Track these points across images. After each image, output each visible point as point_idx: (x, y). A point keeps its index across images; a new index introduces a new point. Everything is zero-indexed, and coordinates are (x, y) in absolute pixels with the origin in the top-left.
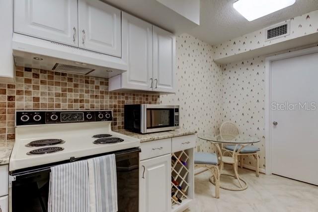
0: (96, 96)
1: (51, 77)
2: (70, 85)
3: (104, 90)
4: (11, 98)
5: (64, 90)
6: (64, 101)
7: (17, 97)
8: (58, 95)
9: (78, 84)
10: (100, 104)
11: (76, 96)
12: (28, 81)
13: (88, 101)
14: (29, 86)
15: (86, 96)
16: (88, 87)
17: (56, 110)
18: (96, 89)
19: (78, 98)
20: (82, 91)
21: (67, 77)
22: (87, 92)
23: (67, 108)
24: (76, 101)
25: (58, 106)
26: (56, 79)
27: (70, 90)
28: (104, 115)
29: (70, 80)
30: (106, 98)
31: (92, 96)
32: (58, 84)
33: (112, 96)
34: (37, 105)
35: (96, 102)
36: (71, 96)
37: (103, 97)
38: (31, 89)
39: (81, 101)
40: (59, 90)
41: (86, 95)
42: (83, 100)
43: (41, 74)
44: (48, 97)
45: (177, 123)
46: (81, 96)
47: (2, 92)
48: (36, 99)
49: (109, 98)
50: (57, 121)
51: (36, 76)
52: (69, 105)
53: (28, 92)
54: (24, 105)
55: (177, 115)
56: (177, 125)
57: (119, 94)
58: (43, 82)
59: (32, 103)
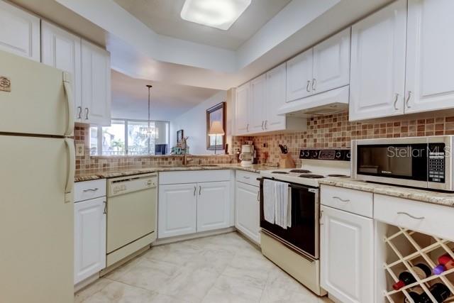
0: (358, 132)
1: (323, 121)
2: (335, 125)
4: (305, 141)
5: (331, 131)
6: (330, 140)
7: (307, 139)
8: (327, 136)
9: (340, 123)
11: (339, 134)
12: (312, 127)
14: (312, 131)
17: (325, 148)
19: (341, 136)
20: (344, 129)
21: (332, 118)
24: (339, 139)
25: (327, 145)
26: (327, 122)
27: (335, 130)
29: (335, 120)
31: (353, 133)
32: (327, 126)
33: (378, 130)
34: (315, 145)
36: (336, 135)
37: (365, 133)
38: (313, 133)
39: (344, 139)
40: (326, 131)
41: (347, 132)
43: (318, 121)
44: (321, 138)
45: (437, 176)
46: (343, 134)
47: (302, 137)
48: (315, 140)
49: (373, 132)
50: (317, 158)
51: (316, 122)
52: (335, 145)
53: (312, 136)
54: (310, 145)
55: (436, 157)
56: (436, 180)
57: (389, 125)
58: (319, 127)
59: (313, 144)
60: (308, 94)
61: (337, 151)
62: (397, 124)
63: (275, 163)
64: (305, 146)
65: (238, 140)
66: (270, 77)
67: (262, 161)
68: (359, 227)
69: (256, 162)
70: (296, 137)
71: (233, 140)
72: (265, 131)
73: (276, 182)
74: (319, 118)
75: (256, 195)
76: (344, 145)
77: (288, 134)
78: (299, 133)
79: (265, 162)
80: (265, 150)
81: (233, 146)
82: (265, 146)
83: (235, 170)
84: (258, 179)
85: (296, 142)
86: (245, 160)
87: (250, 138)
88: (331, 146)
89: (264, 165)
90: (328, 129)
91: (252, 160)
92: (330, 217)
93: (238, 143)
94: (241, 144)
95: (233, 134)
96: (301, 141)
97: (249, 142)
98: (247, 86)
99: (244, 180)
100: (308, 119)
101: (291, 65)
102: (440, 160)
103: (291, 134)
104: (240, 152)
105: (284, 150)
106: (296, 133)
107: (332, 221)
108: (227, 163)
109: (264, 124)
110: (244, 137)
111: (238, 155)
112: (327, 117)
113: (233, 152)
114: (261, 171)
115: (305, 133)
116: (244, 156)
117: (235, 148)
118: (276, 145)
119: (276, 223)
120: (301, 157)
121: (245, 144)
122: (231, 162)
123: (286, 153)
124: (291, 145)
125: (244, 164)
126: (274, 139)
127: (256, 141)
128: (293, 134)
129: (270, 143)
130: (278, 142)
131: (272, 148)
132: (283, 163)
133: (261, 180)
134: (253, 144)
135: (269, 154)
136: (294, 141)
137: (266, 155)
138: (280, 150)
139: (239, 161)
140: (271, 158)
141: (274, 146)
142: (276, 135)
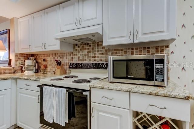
0: (103, 53)
1: (83, 47)
2: (90, 49)
3: (107, 49)
4: (72, 58)
5: (88, 52)
6: (88, 58)
7: (74, 57)
8: (86, 55)
9: (93, 48)
10: (105, 58)
11: (93, 54)
12: (76, 50)
13: (98, 57)
14: (77, 52)
15: (98, 54)
16: (98, 49)
17: (85, 62)
18: (103, 49)
19: (94, 55)
20: (95, 51)
21: (89, 45)
22: (98, 51)
23: (89, 61)
24: (93, 57)
25: (86, 60)
26: (85, 47)
27: (90, 52)
28: (102, 66)
29: (90, 46)
30: (109, 54)
31: (100, 54)
32: (85, 49)
33: (113, 52)
34: (79, 60)
35: (103, 57)
36: (91, 55)
37: (107, 54)
38: (77, 53)
39: (95, 57)
40: (85, 52)
42: (96, 56)
43: (80, 46)
44: (82, 56)
45: (160, 78)
46: (95, 54)
47: (70, 55)
48: (79, 57)
49: (111, 54)
50: (81, 68)
51: (79, 47)
52: (90, 60)
53: (76, 55)
54: (75, 60)
55: (159, 67)
56: (160, 80)
57: (118, 50)
58: (81, 50)
59: (77, 59)
60: (76, 27)
61: (93, 64)
62: (122, 50)
63: (52, 72)
64: (72, 61)
65: (22, 56)
66: (47, 13)
67: (42, 71)
68: (120, 116)
69: (37, 71)
70: (67, 55)
71: (16, 56)
72: (44, 50)
73: (55, 88)
74: (81, 44)
75: (37, 98)
76: (95, 60)
77: (61, 53)
78: (68, 53)
79: (45, 71)
80: (44, 63)
81: (16, 61)
82: (44, 60)
83: (16, 79)
84: (37, 86)
85: (66, 58)
86: (28, 70)
87: (32, 55)
88: (88, 61)
89: (43, 73)
90: (86, 51)
91: (35, 70)
92: (99, 111)
93: (22, 59)
94: (25, 59)
95: (16, 52)
96: (70, 58)
97: (31, 58)
98: (28, 18)
99: (25, 87)
100: (74, 45)
101: (63, 8)
102: (161, 68)
103: (63, 53)
104: (24, 65)
105: (59, 63)
106: (67, 53)
107: (100, 113)
108: (10, 73)
109: (44, 45)
110: (27, 54)
111: (22, 67)
112: (85, 44)
113: (16, 65)
114: (41, 80)
115: (72, 53)
116: (27, 68)
117: (18, 62)
118: (52, 60)
119: (55, 122)
120: (70, 68)
121: (28, 59)
122: (14, 73)
123: (60, 65)
124: (63, 60)
125: (26, 73)
126: (51, 57)
127: (38, 57)
128: (64, 53)
129: (48, 59)
130: (54, 58)
131: (49, 63)
132: (58, 71)
133: (41, 87)
134: (35, 59)
135: (48, 66)
136: (65, 57)
137: (46, 67)
138: (55, 63)
139: (22, 71)
140: (49, 69)
141: (51, 61)
142: (52, 54)
